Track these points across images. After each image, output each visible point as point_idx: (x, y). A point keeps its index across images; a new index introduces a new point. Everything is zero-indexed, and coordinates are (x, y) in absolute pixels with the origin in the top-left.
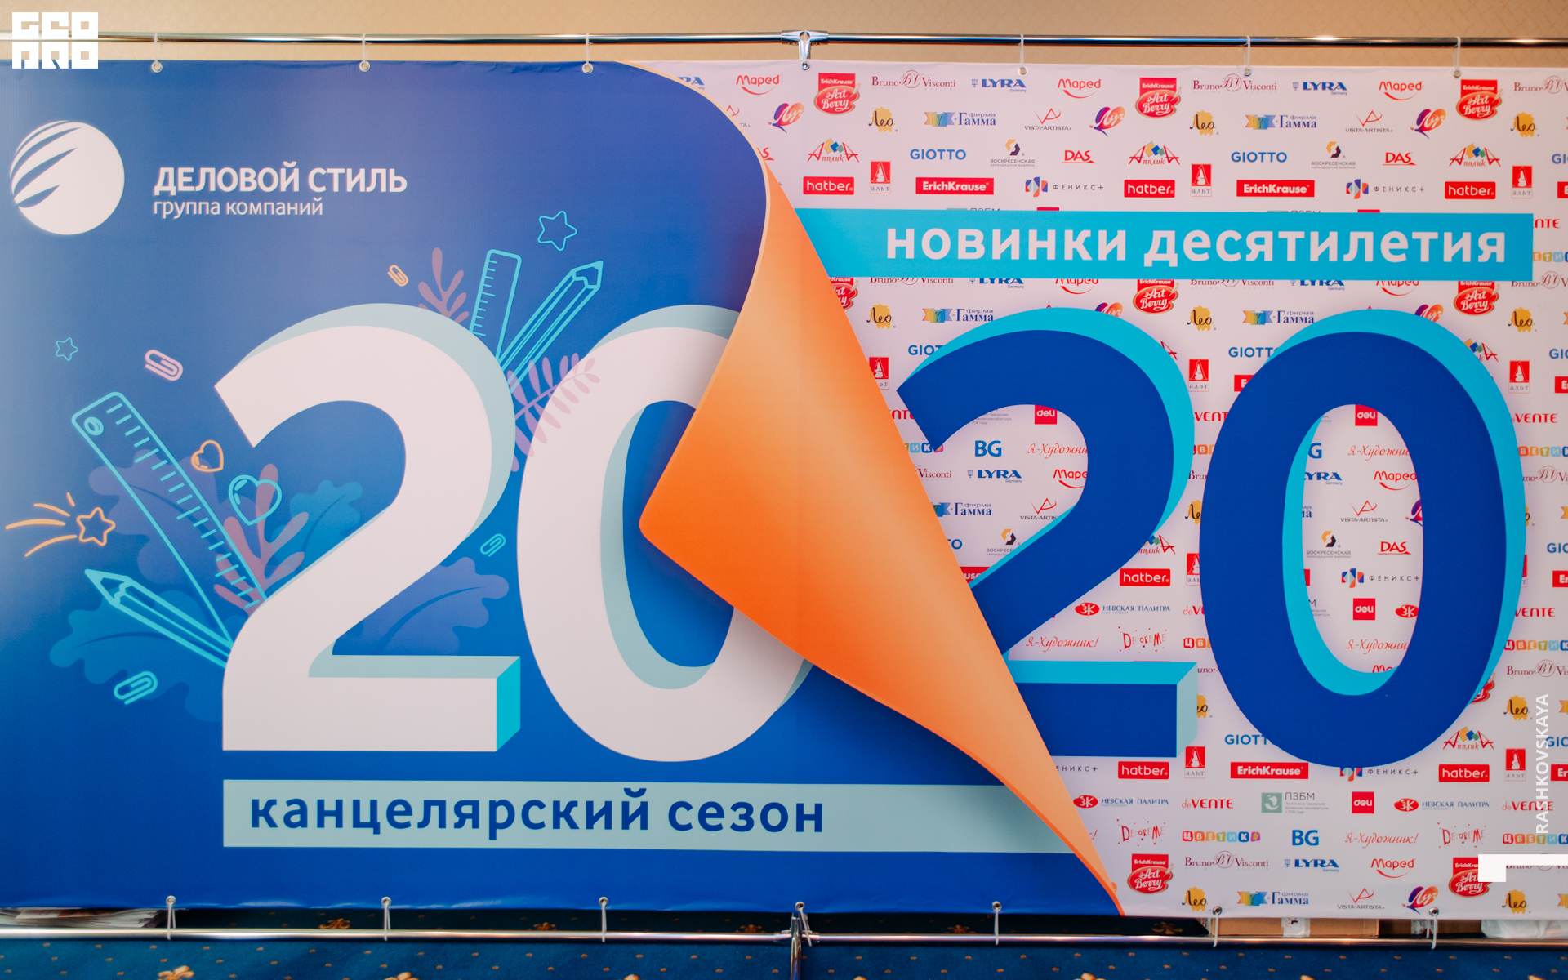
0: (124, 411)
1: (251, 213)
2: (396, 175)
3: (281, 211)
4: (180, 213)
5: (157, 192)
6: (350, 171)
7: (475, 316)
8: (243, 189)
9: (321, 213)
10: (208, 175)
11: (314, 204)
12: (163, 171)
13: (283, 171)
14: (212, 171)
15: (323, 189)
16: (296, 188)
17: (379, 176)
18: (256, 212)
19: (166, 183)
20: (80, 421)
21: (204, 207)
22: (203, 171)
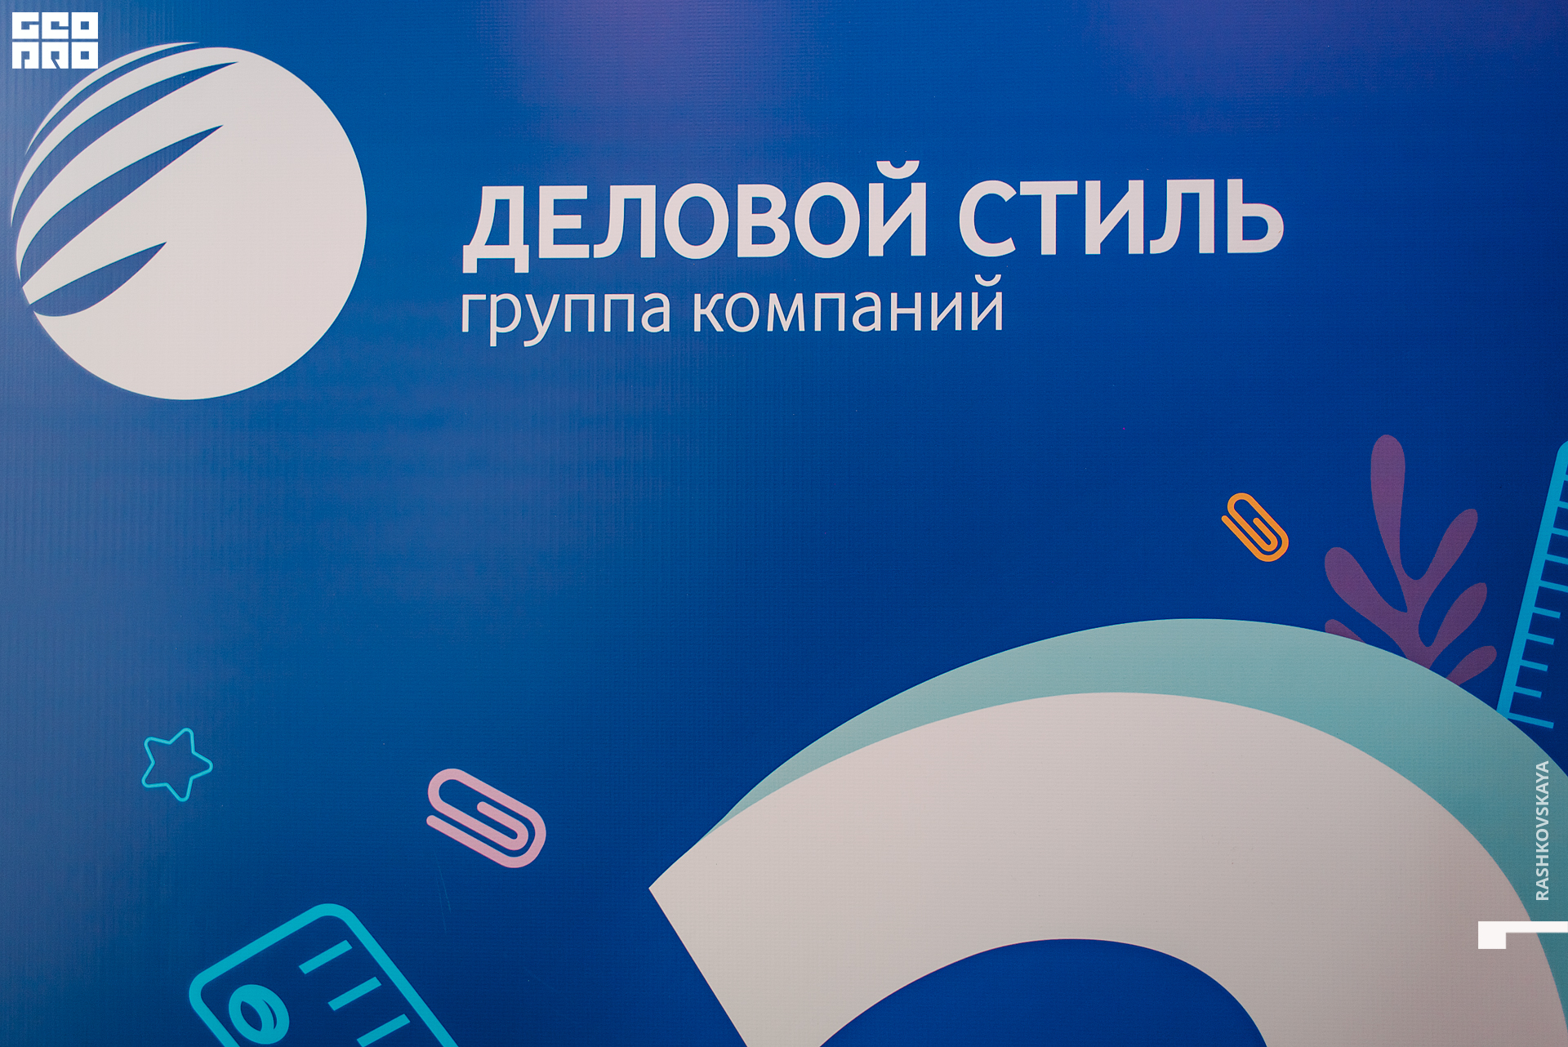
0: (358, 965)
1: (770, 328)
2: (1247, 199)
3: (867, 319)
4: (542, 329)
5: (470, 267)
6: (1093, 189)
7: (1516, 661)
8: (746, 248)
9: (999, 327)
10: (633, 208)
11: (975, 296)
12: (491, 195)
13: (876, 191)
14: (646, 194)
15: (1007, 247)
16: (918, 248)
17: (1190, 203)
18: (786, 325)
19: (499, 235)
20: (217, 996)
21: (619, 308)
22: (619, 194)
